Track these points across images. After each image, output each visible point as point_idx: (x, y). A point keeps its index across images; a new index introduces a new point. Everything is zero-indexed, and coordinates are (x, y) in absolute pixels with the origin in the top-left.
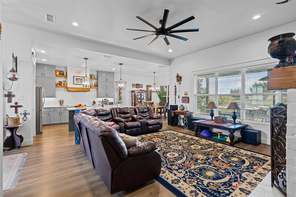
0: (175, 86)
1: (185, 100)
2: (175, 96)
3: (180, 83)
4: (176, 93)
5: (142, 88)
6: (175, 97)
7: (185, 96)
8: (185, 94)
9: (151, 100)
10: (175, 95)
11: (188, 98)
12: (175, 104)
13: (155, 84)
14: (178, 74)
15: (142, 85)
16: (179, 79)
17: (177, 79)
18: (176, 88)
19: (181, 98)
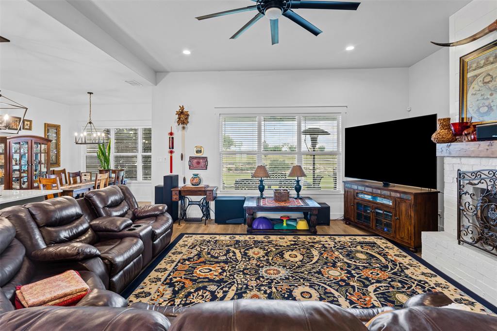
0: (171, 134)
1: (198, 163)
2: (170, 154)
3: (184, 128)
4: (173, 148)
5: (30, 129)
6: (171, 157)
7: (199, 155)
8: (197, 152)
9: (57, 163)
10: (171, 152)
11: (205, 159)
12: (171, 172)
13: (90, 123)
14: (182, 108)
15: (31, 121)
16: (183, 117)
17: (179, 118)
18: (173, 138)
19: (187, 159)
